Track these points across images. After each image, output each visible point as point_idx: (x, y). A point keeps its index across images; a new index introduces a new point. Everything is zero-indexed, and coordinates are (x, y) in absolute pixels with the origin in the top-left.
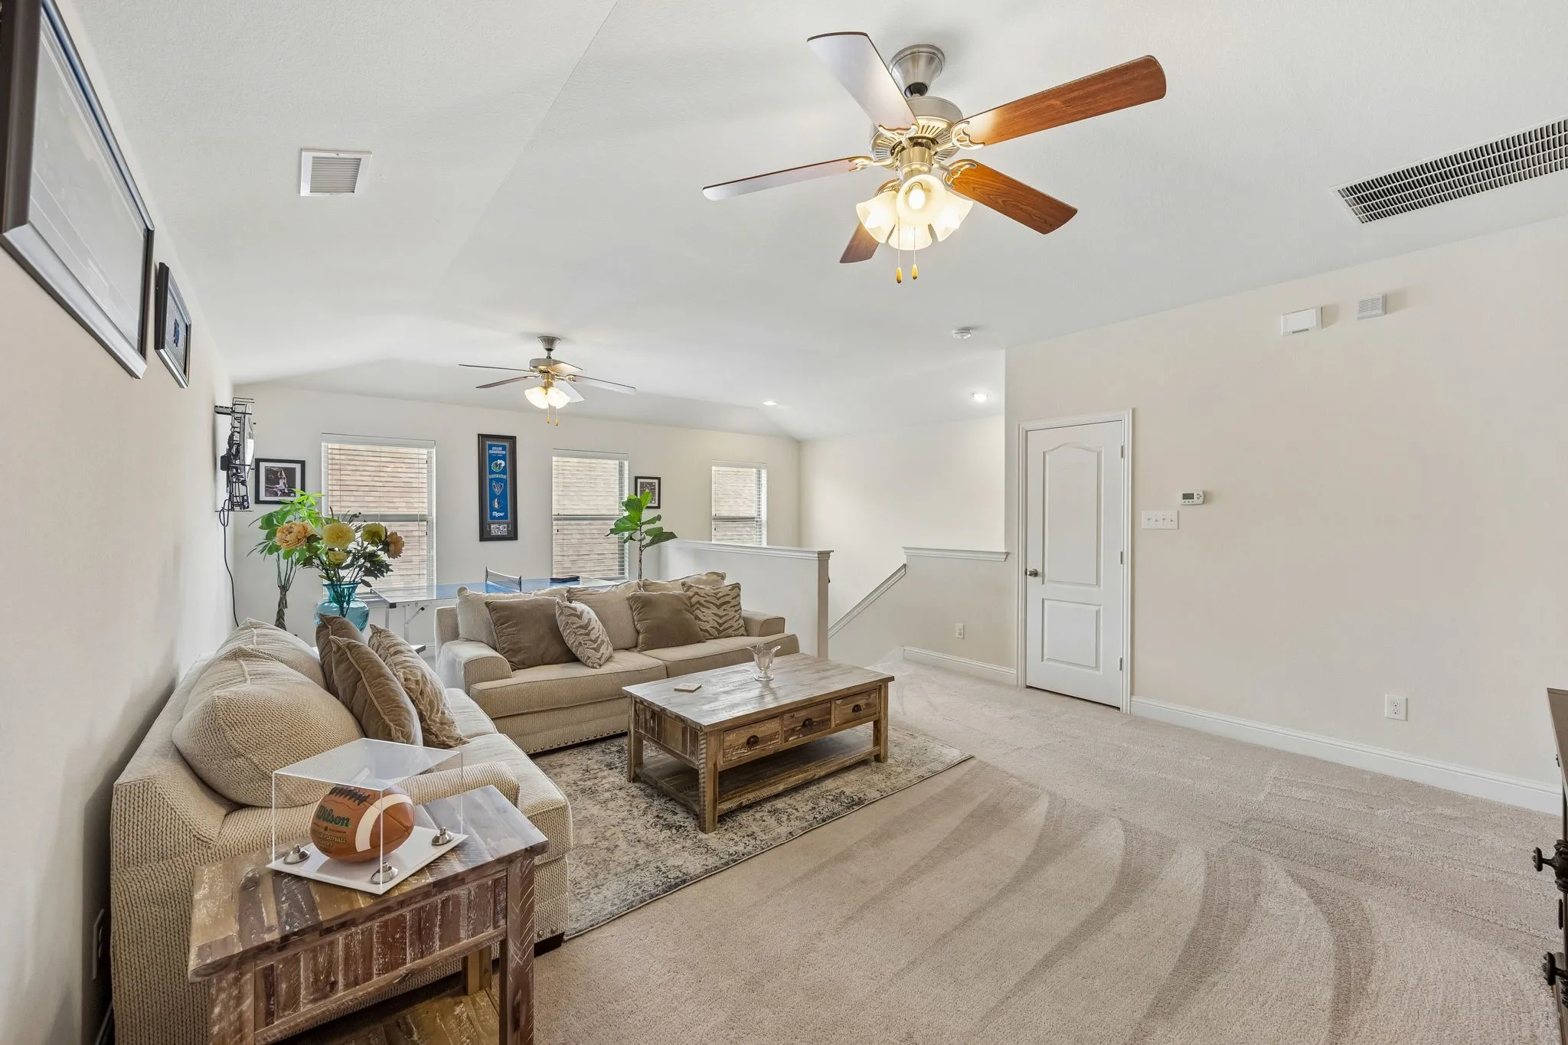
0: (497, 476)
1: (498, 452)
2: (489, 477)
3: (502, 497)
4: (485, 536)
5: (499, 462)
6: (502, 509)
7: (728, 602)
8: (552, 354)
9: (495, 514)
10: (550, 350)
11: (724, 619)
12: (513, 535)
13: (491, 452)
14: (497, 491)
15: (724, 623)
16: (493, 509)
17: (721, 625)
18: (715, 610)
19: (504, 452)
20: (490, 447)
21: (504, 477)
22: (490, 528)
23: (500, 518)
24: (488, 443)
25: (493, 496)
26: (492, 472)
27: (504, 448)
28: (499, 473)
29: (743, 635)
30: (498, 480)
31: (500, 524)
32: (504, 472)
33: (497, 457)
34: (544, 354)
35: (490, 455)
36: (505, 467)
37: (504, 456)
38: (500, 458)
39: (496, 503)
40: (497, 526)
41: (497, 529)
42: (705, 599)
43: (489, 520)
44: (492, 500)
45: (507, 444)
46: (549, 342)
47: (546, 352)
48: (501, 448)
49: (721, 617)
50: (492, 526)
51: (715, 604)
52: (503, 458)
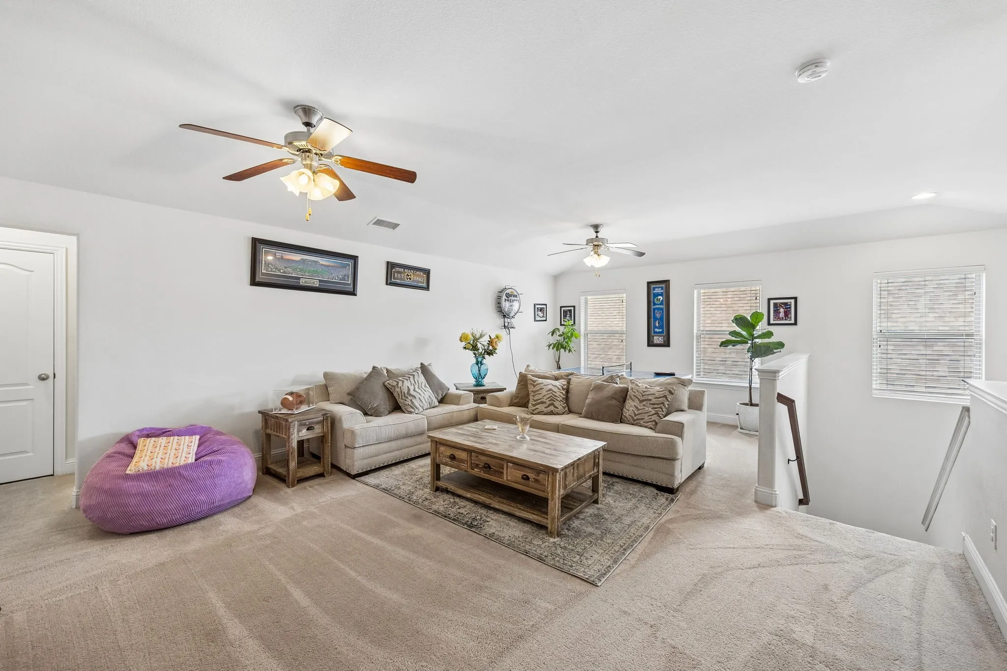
0: (657, 306)
1: (659, 291)
2: (653, 307)
3: (661, 319)
4: (650, 344)
5: (659, 297)
6: (660, 327)
7: (650, 400)
8: (599, 234)
9: (657, 330)
10: (597, 232)
11: (640, 412)
12: (667, 344)
13: (654, 292)
14: (658, 316)
15: (638, 415)
16: (655, 327)
17: (636, 415)
18: (636, 403)
19: (662, 291)
20: (654, 289)
21: (661, 306)
22: (653, 339)
23: (659, 332)
24: (652, 286)
25: (655, 319)
26: (655, 304)
27: (662, 288)
28: (660, 304)
29: (651, 428)
30: (658, 309)
31: (660, 336)
32: (662, 304)
33: (658, 295)
34: (594, 235)
35: (654, 294)
36: (662, 300)
37: (662, 293)
38: (660, 295)
39: (657, 324)
40: (657, 337)
41: (657, 339)
42: (634, 394)
43: (653, 334)
44: (655, 321)
45: (663, 286)
46: (596, 227)
47: (595, 234)
48: (660, 289)
49: (638, 410)
50: (655, 338)
51: (639, 399)
52: (661, 295)
